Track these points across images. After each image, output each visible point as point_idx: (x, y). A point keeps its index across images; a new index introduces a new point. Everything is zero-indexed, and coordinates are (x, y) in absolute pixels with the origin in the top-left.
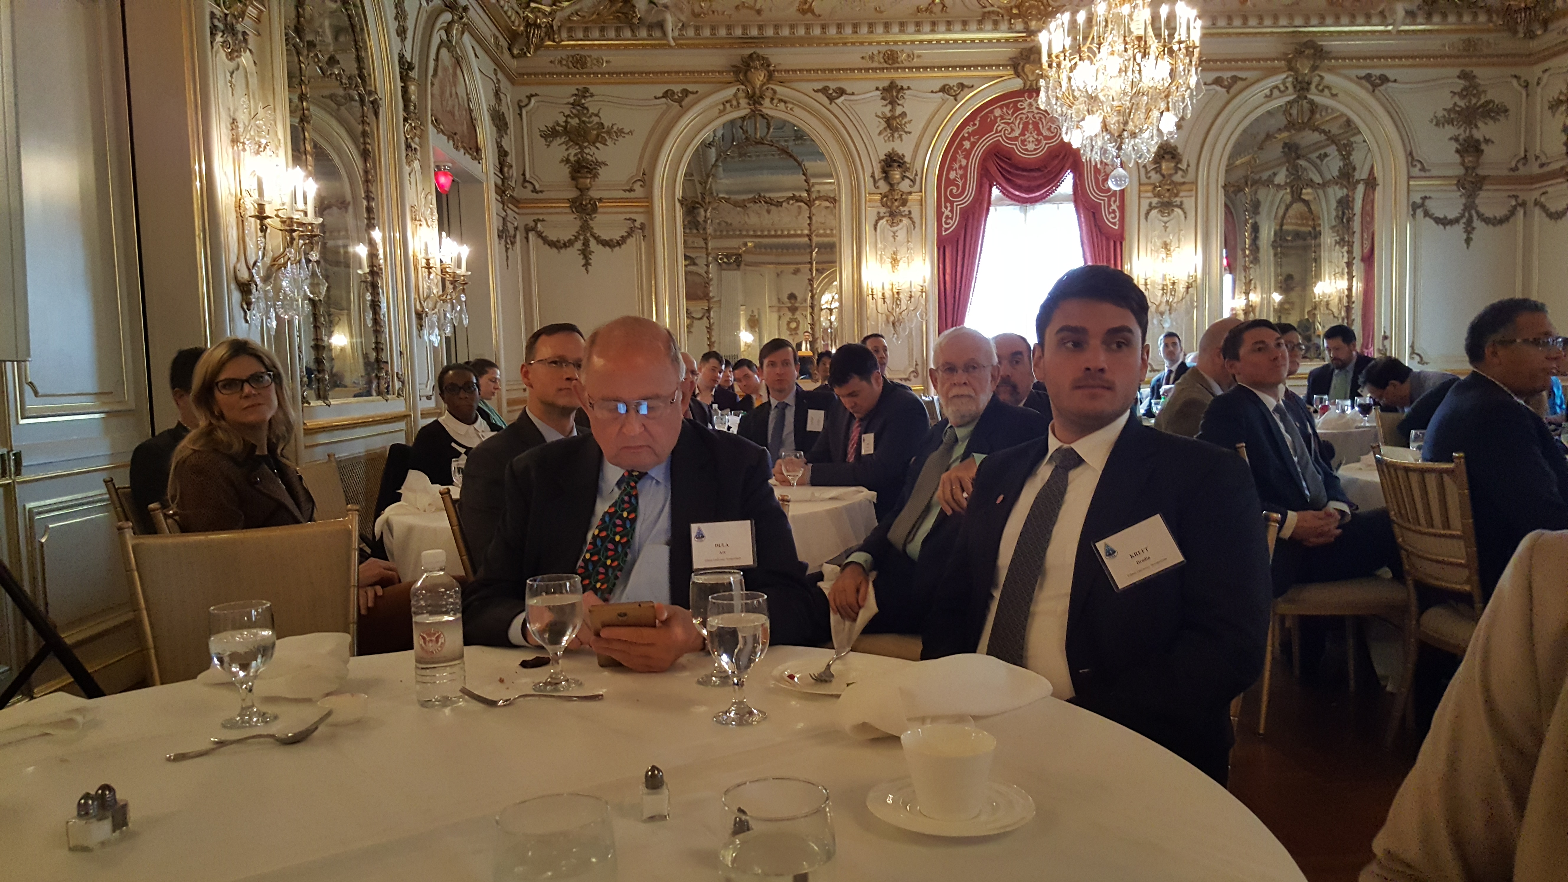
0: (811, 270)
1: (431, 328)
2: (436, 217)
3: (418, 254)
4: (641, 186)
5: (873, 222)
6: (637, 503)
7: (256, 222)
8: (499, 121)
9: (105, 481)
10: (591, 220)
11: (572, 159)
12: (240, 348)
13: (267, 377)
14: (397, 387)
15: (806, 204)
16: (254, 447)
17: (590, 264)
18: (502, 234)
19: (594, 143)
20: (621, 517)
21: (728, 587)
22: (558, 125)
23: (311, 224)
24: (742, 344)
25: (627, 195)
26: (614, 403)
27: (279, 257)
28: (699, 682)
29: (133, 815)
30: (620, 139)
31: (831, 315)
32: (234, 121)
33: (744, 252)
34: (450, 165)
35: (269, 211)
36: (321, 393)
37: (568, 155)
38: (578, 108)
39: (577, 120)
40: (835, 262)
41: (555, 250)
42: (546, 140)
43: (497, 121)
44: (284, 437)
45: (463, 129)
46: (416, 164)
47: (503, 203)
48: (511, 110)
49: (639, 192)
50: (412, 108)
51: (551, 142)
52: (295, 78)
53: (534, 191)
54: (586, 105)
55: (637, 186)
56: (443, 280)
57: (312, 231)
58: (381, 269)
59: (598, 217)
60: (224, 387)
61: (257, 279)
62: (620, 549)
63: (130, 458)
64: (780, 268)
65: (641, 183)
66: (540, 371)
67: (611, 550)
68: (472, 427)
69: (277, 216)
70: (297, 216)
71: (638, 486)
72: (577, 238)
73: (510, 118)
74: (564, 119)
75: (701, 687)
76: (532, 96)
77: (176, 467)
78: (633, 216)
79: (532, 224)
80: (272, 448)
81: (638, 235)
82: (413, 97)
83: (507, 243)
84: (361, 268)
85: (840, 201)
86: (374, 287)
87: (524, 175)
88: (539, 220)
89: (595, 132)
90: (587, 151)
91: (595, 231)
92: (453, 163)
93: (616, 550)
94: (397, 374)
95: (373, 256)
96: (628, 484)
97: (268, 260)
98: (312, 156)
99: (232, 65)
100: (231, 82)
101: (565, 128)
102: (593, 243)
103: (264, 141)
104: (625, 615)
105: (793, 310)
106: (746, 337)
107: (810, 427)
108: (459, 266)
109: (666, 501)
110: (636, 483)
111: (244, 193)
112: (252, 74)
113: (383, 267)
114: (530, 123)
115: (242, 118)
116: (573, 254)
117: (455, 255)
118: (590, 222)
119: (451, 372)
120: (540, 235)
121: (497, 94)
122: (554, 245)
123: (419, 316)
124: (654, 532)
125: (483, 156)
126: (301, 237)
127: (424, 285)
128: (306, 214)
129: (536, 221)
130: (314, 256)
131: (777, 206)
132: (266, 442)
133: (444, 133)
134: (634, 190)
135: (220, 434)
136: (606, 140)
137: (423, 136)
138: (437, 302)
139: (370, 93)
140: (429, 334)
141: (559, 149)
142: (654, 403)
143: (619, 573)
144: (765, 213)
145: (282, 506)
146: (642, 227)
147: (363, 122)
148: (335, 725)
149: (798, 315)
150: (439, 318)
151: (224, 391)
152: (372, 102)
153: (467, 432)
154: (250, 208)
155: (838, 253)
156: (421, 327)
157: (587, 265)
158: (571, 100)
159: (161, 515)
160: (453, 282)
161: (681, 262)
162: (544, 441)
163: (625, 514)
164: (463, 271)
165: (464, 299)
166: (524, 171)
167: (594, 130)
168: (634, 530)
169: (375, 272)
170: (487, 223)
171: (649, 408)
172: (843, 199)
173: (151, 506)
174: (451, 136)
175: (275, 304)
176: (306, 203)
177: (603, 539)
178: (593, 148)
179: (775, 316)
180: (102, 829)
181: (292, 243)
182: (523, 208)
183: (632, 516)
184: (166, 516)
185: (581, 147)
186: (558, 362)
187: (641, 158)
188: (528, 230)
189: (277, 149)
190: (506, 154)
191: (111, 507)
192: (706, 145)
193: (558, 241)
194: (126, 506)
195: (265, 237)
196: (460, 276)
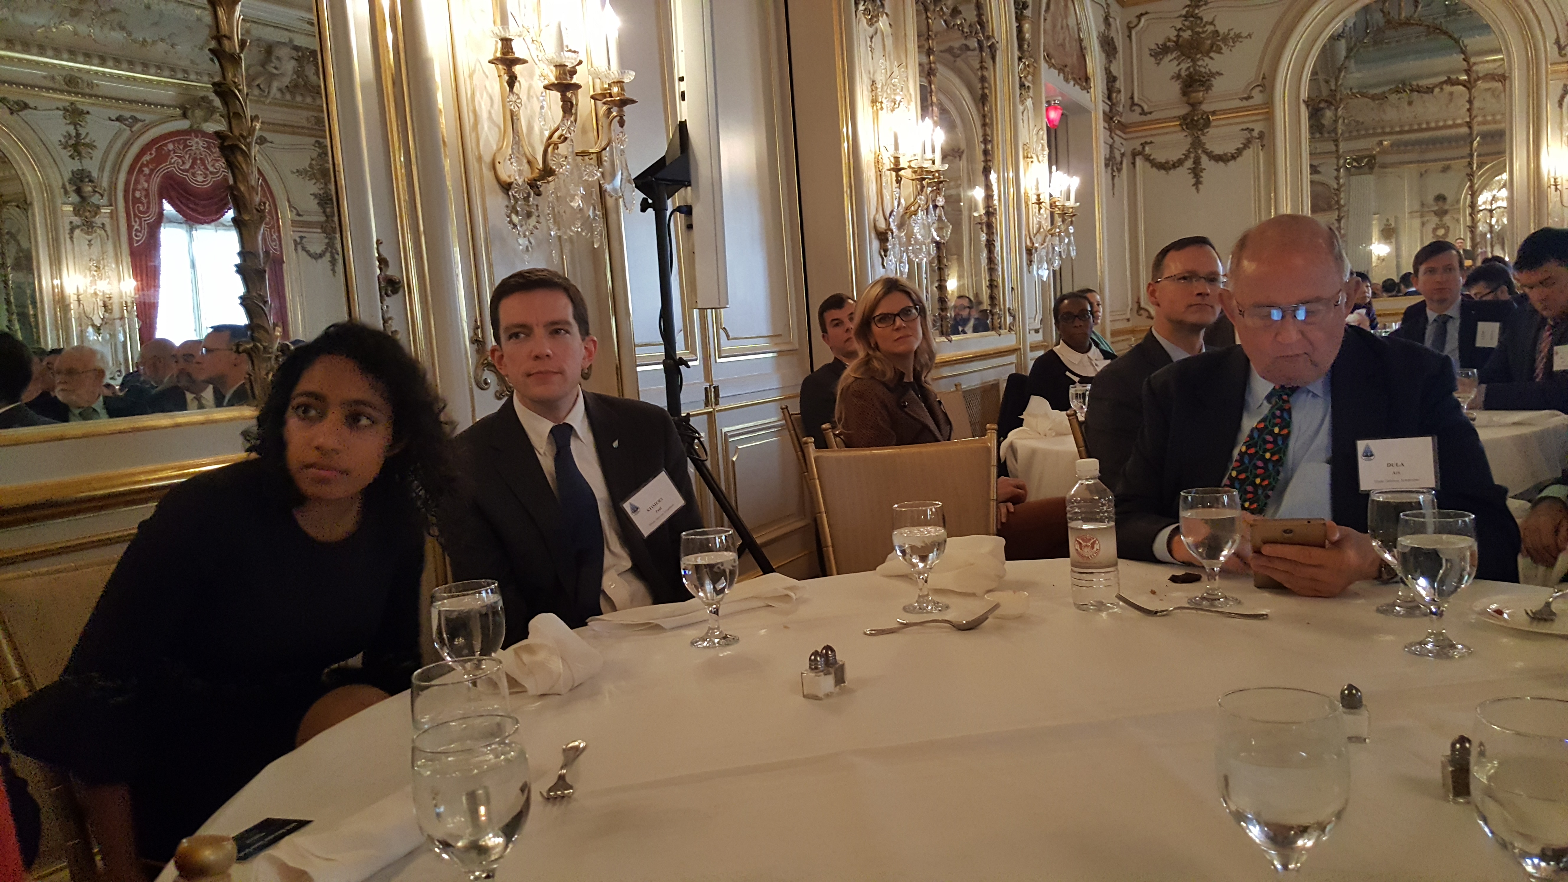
0: (1470, 164)
1: (1040, 262)
2: (1046, 152)
3: (1028, 190)
4: (1261, 92)
5: (1557, 99)
6: (1290, 418)
7: (891, 175)
8: (1108, 46)
9: (782, 409)
10: (1204, 135)
11: (1183, 73)
12: (891, 286)
13: (914, 311)
14: (1008, 323)
15: (1464, 86)
16: (902, 375)
17: (1201, 183)
18: (1110, 161)
19: (1207, 54)
20: (1271, 433)
21: (1418, 506)
22: (1169, 40)
23: (938, 171)
24: (1374, 259)
25: (1245, 103)
26: (1267, 309)
27: (910, 206)
28: (1378, 610)
29: (849, 674)
30: (1237, 44)
31: (1491, 217)
32: (873, 82)
33: (1379, 152)
34: (1060, 98)
35: (903, 164)
36: (944, 330)
37: (1180, 70)
38: (1192, 19)
39: (1189, 32)
40: (1504, 152)
41: (1163, 172)
42: (1156, 59)
43: (1106, 48)
44: (927, 365)
45: (1072, 60)
46: (1029, 102)
47: (1110, 130)
48: (1120, 34)
49: (1258, 98)
50: (1026, 46)
51: (1161, 59)
52: (925, 35)
53: (1143, 113)
54: (1199, 15)
55: (1256, 93)
56: (1052, 214)
57: (939, 178)
58: (995, 210)
59: (1211, 131)
60: (880, 321)
61: (893, 226)
62: (1270, 467)
63: (799, 391)
64: (1423, 167)
65: (1260, 88)
66: (1169, 289)
67: (1261, 468)
68: (1085, 356)
69: (910, 167)
70: (927, 165)
71: (1291, 399)
72: (1187, 157)
73: (1119, 42)
74: (1176, 33)
75: (1381, 615)
76: (1142, 15)
77: (841, 393)
78: (1250, 126)
79: (1140, 148)
80: (917, 376)
81: (1256, 145)
82: (1027, 36)
83: (1113, 171)
84: (976, 210)
85: (1510, 78)
86: (990, 226)
87: (1132, 98)
88: (1146, 143)
89: (1209, 42)
90: (1200, 63)
91: (1207, 147)
92: (1062, 95)
93: (1265, 468)
94: (1009, 309)
95: (989, 197)
96: (1280, 397)
97: (901, 210)
98: (937, 107)
99: (871, 30)
100: (870, 46)
101: (1176, 42)
102: (1204, 159)
103: (898, 98)
104: (1291, 531)
105: (1441, 213)
106: (1379, 249)
107: (1479, 343)
108: (1068, 199)
109: (1325, 416)
110: (1289, 396)
111: (883, 149)
112: (887, 36)
113: (997, 208)
114: (1139, 42)
115: (880, 79)
116: (1183, 174)
117: (1064, 189)
118: (1202, 137)
119: (1066, 301)
120: (1147, 158)
121: (1106, 19)
122: (1164, 167)
123: (1029, 252)
124: (1313, 447)
125: (1092, 85)
126: (929, 185)
127: (1034, 221)
128: (934, 163)
129: (1143, 145)
130: (941, 201)
131: (1427, 93)
132: (912, 370)
133: (1055, 68)
134: (1252, 97)
135: (876, 364)
136: (1221, 48)
137: (1036, 74)
138: (1046, 236)
139: (988, 38)
140: (1038, 268)
141: (1171, 65)
142: (1313, 307)
143: (1270, 493)
144: (1405, 105)
145: (926, 427)
146: (1261, 136)
147: (982, 68)
148: (1003, 618)
149: (1447, 219)
150: (1047, 253)
151: (879, 325)
152: (990, 47)
153: (1081, 361)
154: (888, 163)
155: (1508, 141)
156: (1030, 262)
157: (1197, 183)
158: (1184, 12)
159: (831, 434)
160: (1063, 215)
161: (1306, 170)
162: (1172, 361)
163: (1276, 430)
164: (1071, 203)
165: (1072, 231)
166: (1133, 94)
167: (1208, 39)
168: (1287, 446)
169: (990, 212)
170: (1095, 153)
171: (1308, 313)
172: (1516, 74)
173: (824, 426)
174: (1061, 69)
175: (907, 249)
176: (933, 152)
177: (1251, 457)
178: (1206, 59)
179: (1417, 222)
180: (827, 683)
181: (922, 190)
182: (1129, 133)
183: (1285, 432)
184: (835, 435)
185: (1194, 61)
186: (1188, 277)
187: (1262, 59)
188: (1134, 155)
189: (909, 104)
190: (1115, 79)
191: (787, 432)
192: (1335, 38)
193: (1167, 163)
194: (798, 431)
195: (899, 188)
196: (1069, 208)
